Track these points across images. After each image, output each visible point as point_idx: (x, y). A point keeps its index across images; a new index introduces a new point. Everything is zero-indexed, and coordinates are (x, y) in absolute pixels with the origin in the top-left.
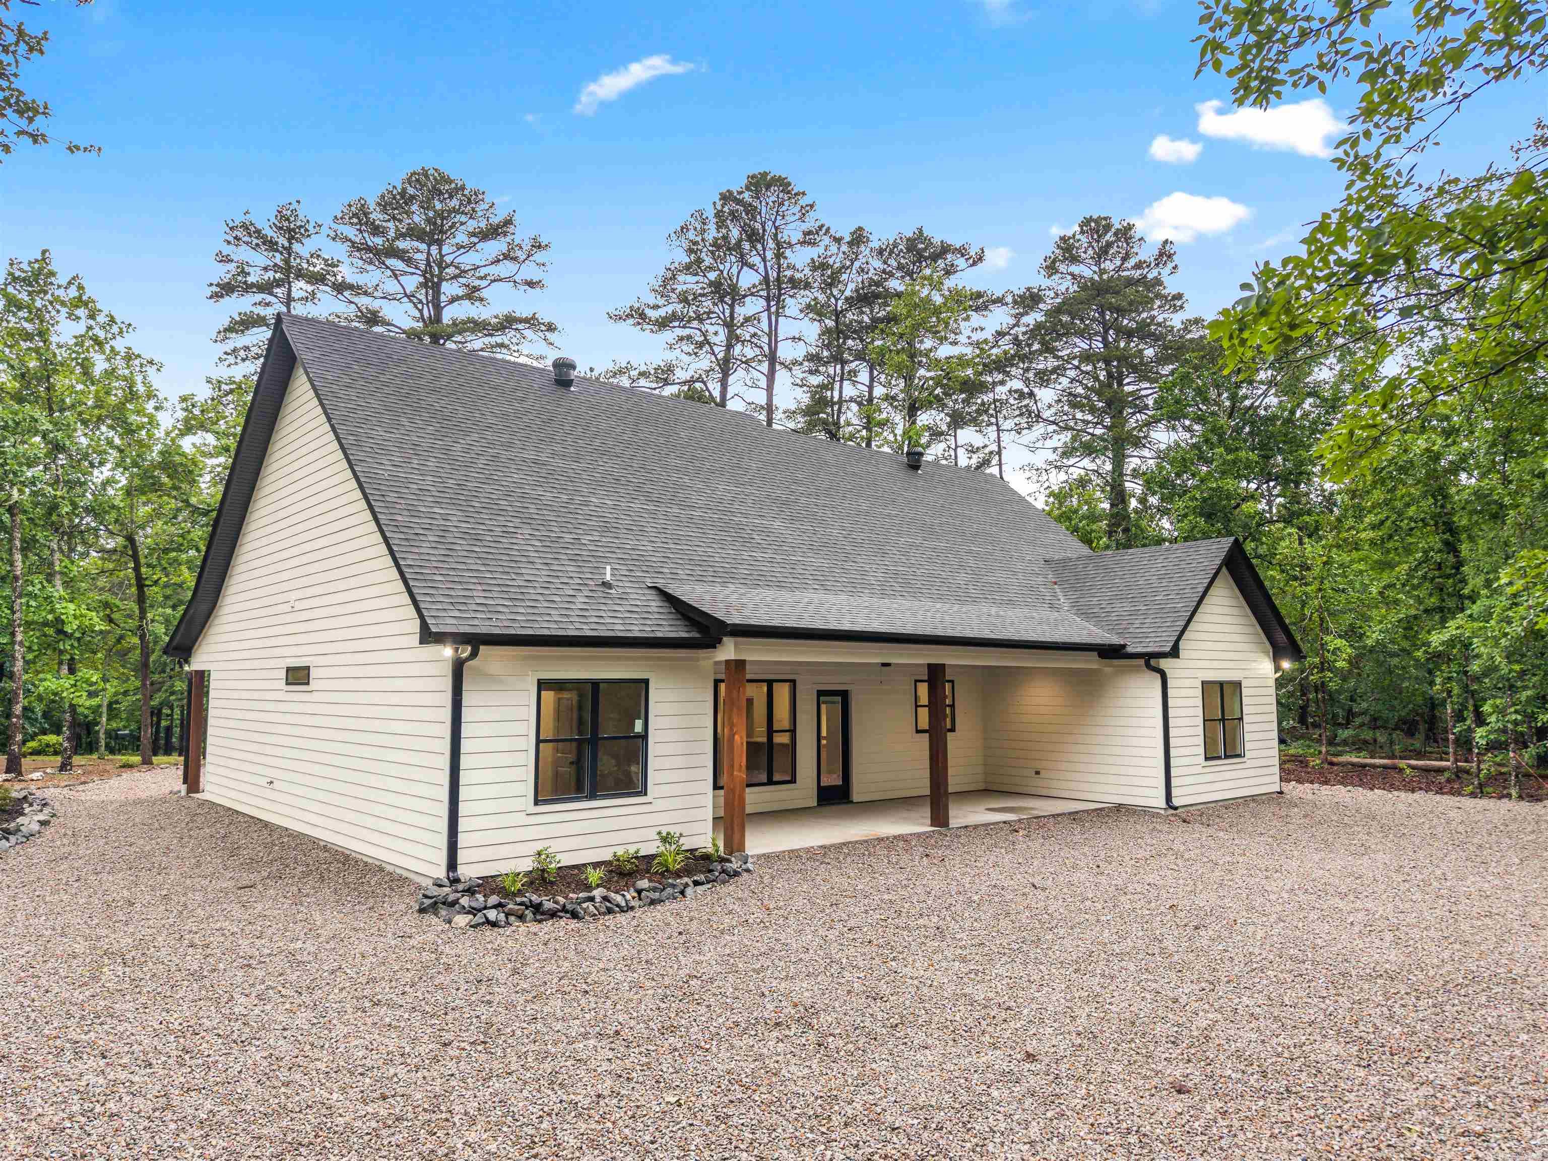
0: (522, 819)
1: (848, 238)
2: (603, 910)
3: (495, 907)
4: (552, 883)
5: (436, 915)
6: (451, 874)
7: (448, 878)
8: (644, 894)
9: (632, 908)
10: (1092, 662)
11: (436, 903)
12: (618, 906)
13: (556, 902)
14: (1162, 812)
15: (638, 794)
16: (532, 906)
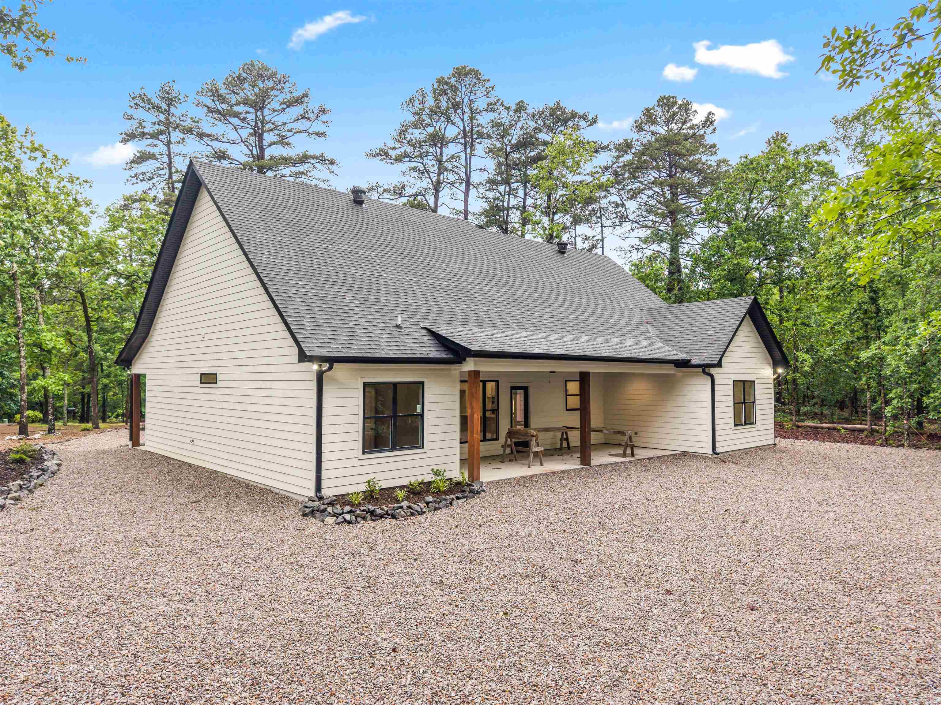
0: (356, 462)
1: (514, 107)
2: (409, 514)
3: (348, 512)
4: (376, 498)
5: (315, 517)
6: (318, 494)
7: (317, 496)
8: (430, 504)
9: (425, 512)
10: (670, 369)
11: (313, 511)
12: (416, 511)
13: (382, 510)
14: (710, 456)
15: (419, 447)
16: (369, 512)
